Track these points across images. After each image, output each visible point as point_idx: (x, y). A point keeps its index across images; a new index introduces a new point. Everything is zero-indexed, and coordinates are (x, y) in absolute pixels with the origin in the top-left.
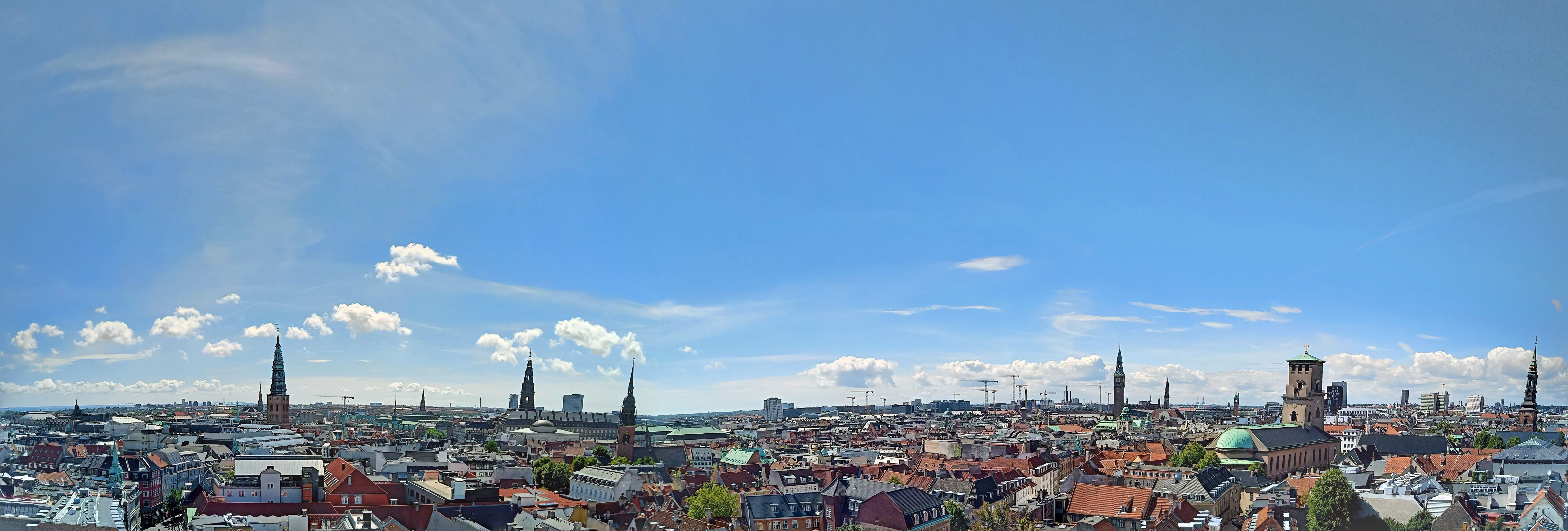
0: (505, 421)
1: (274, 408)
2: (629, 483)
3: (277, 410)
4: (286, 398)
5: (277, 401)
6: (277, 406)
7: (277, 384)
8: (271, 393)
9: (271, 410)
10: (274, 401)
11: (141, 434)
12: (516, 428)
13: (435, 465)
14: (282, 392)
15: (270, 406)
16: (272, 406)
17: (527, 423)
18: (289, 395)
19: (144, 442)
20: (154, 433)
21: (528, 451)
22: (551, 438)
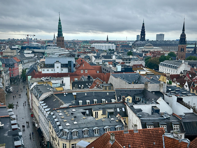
0: (135, 44)
2: (184, 67)
3: (60, 42)
4: (63, 38)
5: (60, 39)
7: (60, 33)
8: (58, 36)
9: (58, 42)
13: (111, 60)
14: (61, 36)
15: (58, 40)
16: (58, 41)
17: (143, 45)
21: (143, 55)
22: (152, 50)
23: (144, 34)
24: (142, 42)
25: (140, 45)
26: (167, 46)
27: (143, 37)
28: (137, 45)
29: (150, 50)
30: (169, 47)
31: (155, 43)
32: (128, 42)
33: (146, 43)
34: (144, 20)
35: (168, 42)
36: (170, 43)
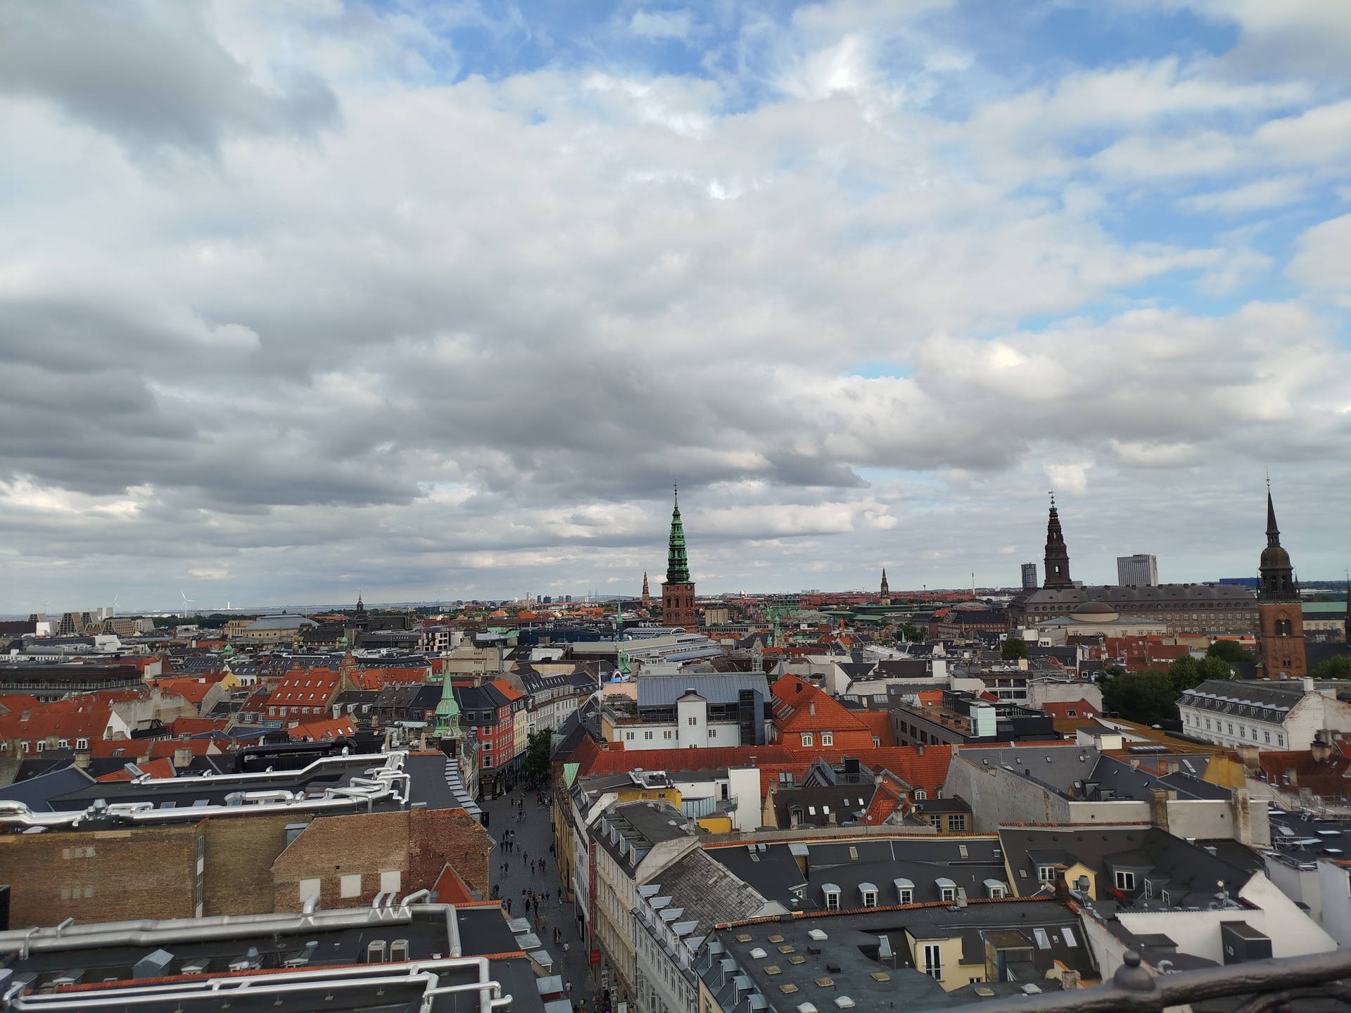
1: (673, 602)
2: (1319, 714)
3: (677, 606)
4: (689, 587)
5: (677, 593)
6: (677, 600)
7: (677, 568)
8: (667, 580)
9: (669, 606)
10: (673, 592)
11: (472, 648)
14: (683, 579)
15: (667, 600)
16: (669, 601)
18: (694, 584)
19: (477, 660)
20: (495, 646)
22: (1114, 632)
23: (1061, 556)
24: (1060, 596)
25: (1048, 610)
26: (1186, 612)
27: (1057, 570)
28: (1036, 608)
29: (1106, 632)
30: (1195, 616)
31: (1123, 599)
32: (985, 598)
33: (1075, 597)
34: (1052, 498)
35: (1186, 591)
36: (1200, 594)
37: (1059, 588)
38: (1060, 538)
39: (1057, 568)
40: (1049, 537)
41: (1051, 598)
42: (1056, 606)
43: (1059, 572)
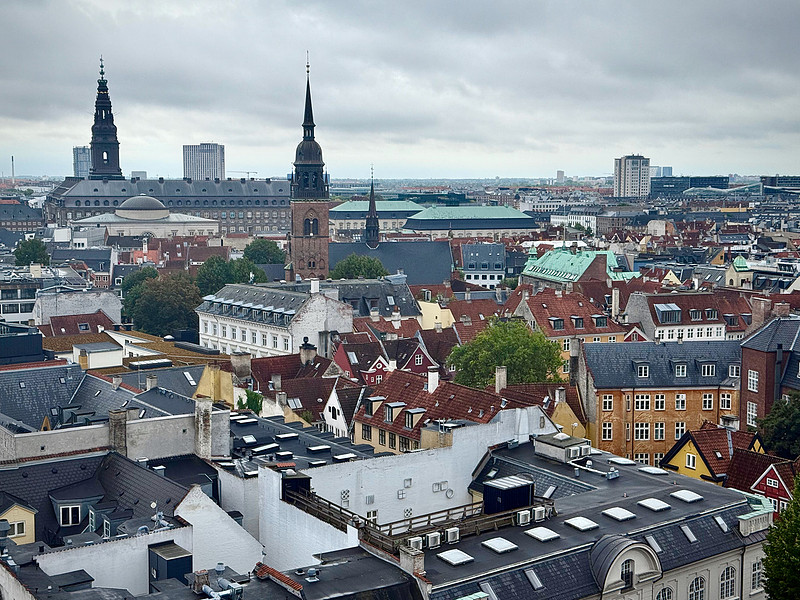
0: (63, 201)
2: (322, 316)
12: (88, 214)
17: (109, 205)
21: (111, 259)
22: (161, 232)
23: (111, 140)
24: (107, 189)
25: (92, 206)
26: (241, 209)
27: (105, 157)
28: (78, 202)
29: (153, 231)
30: (249, 215)
31: (176, 194)
32: (25, 189)
33: (124, 190)
34: (102, 66)
35: (243, 186)
36: (256, 190)
37: (107, 178)
38: (110, 118)
39: (105, 154)
40: (96, 115)
41: (96, 190)
42: (101, 200)
43: (107, 160)
